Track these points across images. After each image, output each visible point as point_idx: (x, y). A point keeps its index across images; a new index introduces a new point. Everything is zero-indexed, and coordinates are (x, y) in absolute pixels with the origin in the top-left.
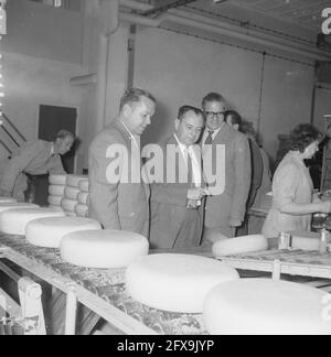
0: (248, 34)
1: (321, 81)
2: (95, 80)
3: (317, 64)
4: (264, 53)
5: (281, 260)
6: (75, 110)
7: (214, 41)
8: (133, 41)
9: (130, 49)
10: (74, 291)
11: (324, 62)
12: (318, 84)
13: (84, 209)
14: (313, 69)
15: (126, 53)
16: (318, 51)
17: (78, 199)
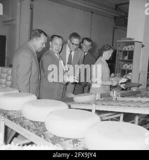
0: (85, 3)
1: (117, 25)
2: (14, 23)
3: (115, 18)
4: (92, 13)
5: (96, 104)
6: (5, 37)
7: (70, 6)
8: (33, 5)
9: (31, 9)
10: (3, 121)
11: (118, 17)
12: (116, 27)
13: (9, 83)
14: (113, 20)
15: (29, 10)
16: (115, 12)
17: (6, 78)
